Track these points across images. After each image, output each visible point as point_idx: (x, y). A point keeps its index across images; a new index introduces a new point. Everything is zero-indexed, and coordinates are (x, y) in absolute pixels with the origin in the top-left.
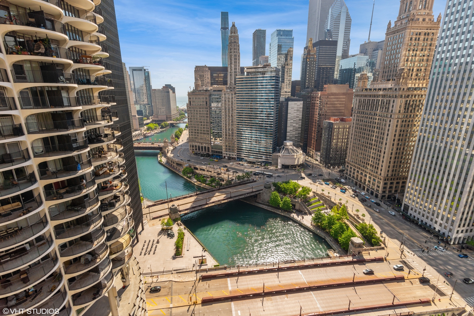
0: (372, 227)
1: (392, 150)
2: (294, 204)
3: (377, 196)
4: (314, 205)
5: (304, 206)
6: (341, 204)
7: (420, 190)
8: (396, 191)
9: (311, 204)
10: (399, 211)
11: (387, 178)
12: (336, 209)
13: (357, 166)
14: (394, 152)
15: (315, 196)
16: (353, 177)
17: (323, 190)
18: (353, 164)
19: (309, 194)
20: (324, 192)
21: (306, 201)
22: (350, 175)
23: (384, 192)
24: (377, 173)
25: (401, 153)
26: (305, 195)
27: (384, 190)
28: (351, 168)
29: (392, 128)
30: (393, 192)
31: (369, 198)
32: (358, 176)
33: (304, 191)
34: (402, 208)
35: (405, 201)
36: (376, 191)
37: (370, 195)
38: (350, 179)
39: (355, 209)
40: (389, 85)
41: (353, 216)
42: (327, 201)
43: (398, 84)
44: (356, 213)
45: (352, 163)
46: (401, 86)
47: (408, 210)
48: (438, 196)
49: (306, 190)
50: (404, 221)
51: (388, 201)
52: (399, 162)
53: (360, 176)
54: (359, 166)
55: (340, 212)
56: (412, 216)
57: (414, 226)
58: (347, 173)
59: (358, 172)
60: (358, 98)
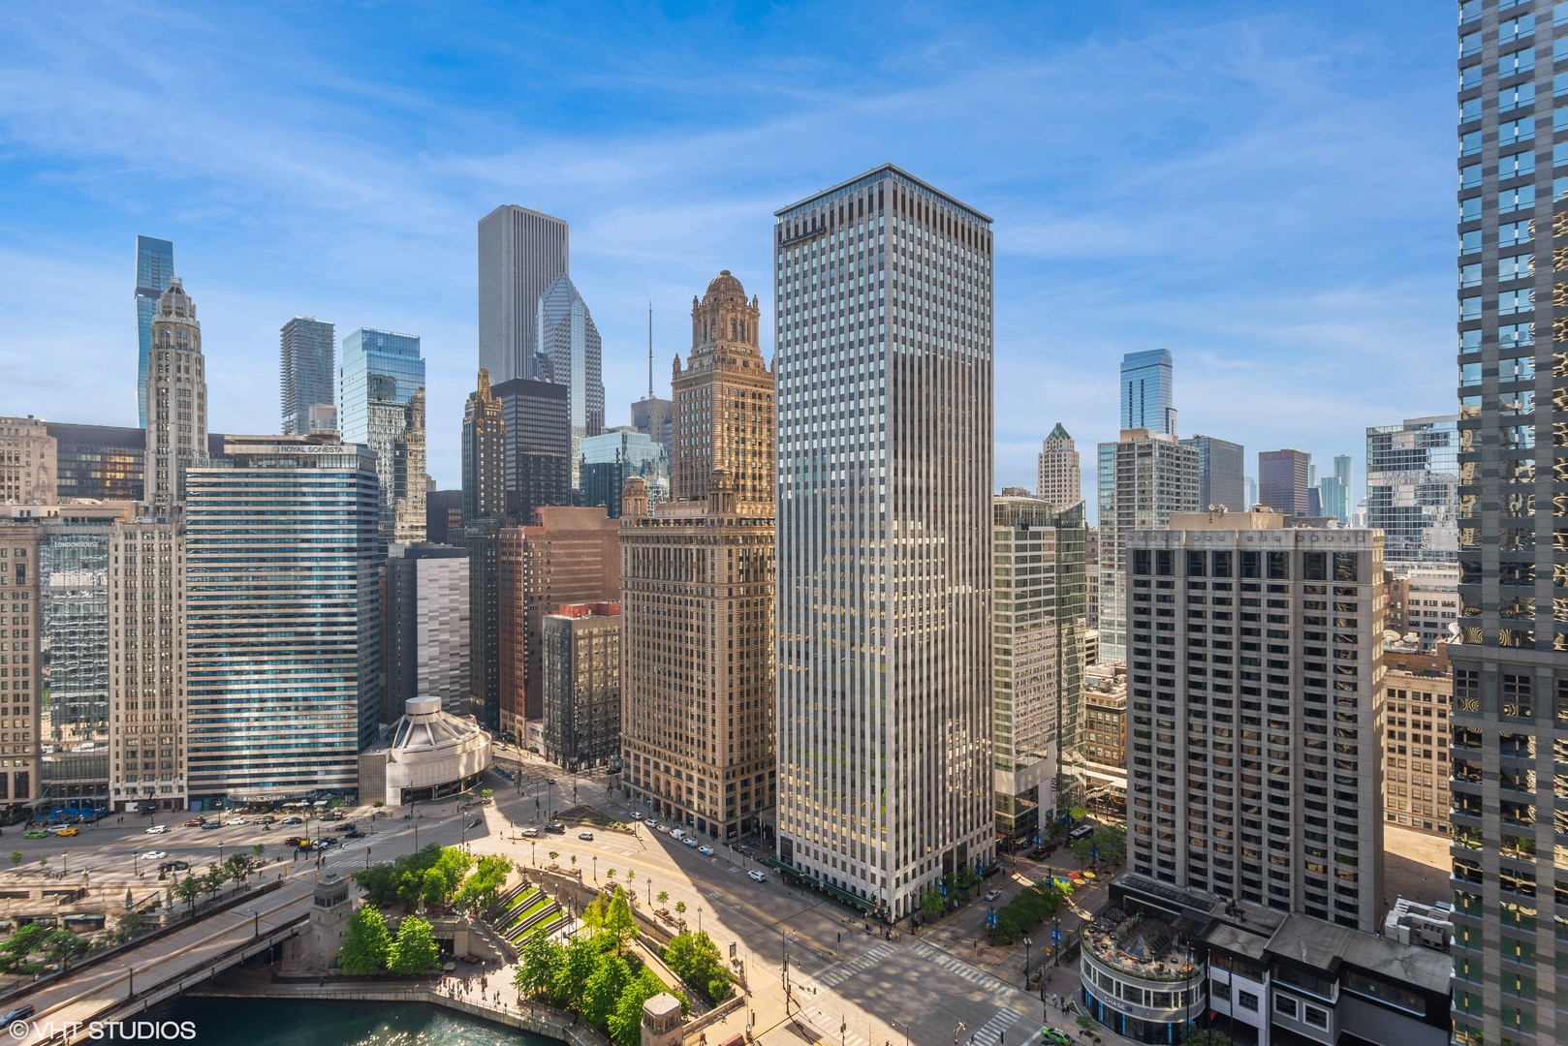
0: (704, 940)
1: (731, 686)
2: (448, 936)
3: (714, 833)
4: (524, 918)
5: (488, 933)
6: (613, 887)
7: (807, 787)
8: (758, 804)
9: (516, 919)
10: (770, 865)
11: (730, 770)
12: (596, 911)
13: (652, 747)
14: (736, 690)
15: (526, 885)
16: (647, 786)
17: (553, 855)
18: (642, 743)
19: (504, 883)
20: (557, 861)
21: (496, 910)
22: (637, 781)
23: (730, 814)
24: (704, 758)
25: (752, 692)
26: (486, 891)
27: (730, 808)
28: (637, 758)
29: (721, 625)
30: (753, 808)
31: (695, 843)
32: (657, 779)
33: (483, 875)
34: (778, 852)
35: (782, 829)
36: (711, 817)
37: (697, 833)
38: (638, 795)
39: (655, 893)
40: (695, 512)
41: (652, 917)
42: (570, 890)
43: (714, 508)
44: (658, 906)
45: (637, 741)
46: (721, 515)
47: (790, 854)
48: (843, 795)
49: (494, 869)
50: (787, 889)
51: (745, 841)
52: (752, 719)
53: (663, 778)
54: (658, 749)
55: (609, 917)
56: (804, 869)
57: (811, 899)
58: (627, 778)
59: (657, 766)
60: (629, 546)
